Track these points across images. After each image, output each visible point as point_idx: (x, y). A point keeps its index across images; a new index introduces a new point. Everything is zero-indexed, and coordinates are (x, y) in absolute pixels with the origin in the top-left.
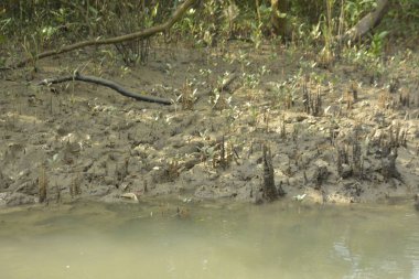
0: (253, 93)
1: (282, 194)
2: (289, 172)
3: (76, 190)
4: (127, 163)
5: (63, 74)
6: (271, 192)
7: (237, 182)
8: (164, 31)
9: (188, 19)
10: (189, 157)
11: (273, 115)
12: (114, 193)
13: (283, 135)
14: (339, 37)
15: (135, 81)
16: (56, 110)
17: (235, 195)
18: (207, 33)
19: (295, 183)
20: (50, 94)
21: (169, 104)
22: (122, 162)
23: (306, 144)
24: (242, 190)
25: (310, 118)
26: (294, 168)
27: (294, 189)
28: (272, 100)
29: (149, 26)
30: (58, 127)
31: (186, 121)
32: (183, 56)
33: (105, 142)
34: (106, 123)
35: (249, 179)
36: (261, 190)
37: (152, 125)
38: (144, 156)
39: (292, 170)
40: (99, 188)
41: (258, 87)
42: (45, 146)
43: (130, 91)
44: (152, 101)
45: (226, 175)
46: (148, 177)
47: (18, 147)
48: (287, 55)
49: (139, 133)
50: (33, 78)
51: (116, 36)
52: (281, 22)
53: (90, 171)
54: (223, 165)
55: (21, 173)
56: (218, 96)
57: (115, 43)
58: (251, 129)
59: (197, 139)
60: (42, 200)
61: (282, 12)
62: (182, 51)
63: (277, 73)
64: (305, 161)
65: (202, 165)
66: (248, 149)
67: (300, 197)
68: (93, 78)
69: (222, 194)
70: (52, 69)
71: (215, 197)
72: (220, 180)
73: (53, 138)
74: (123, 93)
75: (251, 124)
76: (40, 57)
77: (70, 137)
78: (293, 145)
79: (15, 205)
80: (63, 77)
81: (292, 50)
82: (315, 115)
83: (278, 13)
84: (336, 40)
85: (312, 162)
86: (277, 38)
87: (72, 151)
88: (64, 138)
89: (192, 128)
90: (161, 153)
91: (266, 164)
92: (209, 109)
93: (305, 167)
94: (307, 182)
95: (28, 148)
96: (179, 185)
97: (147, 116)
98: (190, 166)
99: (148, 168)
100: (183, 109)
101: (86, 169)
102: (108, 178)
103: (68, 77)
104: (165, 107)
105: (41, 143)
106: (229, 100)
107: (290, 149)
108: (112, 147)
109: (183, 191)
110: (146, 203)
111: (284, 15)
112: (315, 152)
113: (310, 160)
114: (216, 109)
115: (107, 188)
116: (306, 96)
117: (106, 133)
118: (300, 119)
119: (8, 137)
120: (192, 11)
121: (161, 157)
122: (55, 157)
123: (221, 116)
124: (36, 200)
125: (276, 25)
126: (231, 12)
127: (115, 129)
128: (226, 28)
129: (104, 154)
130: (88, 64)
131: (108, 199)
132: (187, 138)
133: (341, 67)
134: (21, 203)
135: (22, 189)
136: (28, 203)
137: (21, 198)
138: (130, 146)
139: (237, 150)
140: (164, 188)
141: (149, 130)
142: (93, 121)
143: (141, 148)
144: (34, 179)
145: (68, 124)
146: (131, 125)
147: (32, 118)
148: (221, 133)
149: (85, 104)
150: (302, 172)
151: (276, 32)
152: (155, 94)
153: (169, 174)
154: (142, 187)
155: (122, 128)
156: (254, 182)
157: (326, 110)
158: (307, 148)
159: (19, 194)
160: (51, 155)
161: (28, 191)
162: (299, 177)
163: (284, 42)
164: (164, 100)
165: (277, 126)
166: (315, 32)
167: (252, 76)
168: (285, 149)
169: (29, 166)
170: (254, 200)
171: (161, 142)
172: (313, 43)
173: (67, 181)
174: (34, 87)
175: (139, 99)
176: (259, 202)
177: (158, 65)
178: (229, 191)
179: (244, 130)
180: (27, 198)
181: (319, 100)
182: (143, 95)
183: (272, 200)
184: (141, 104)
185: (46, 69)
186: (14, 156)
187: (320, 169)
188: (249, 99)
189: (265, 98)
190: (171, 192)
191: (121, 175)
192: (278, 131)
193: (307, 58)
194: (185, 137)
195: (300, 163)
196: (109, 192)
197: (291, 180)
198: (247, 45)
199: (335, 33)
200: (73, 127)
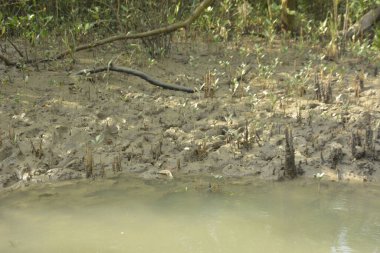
0: (267, 82)
1: (302, 173)
2: (307, 153)
3: (119, 167)
4: (161, 144)
5: (98, 65)
6: (292, 170)
7: (260, 162)
8: (185, 27)
9: (206, 16)
10: (216, 139)
11: (288, 102)
12: (151, 170)
13: (299, 120)
14: (343, 32)
15: (161, 72)
16: (94, 96)
17: (259, 173)
18: (223, 28)
19: (313, 163)
20: (88, 83)
21: (192, 92)
22: (155, 142)
23: (320, 128)
24: (265, 169)
25: (322, 105)
26: (311, 150)
27: (312, 168)
28: (285, 89)
29: (172, 22)
30: (97, 112)
31: (210, 107)
32: (201, 49)
33: (139, 126)
34: (139, 108)
35: (270, 159)
36: (282, 169)
37: (180, 111)
38: (175, 138)
39: (310, 151)
40: (138, 166)
41: (272, 78)
42: (88, 128)
43: (157, 80)
44: (177, 90)
45: (250, 155)
46: (180, 156)
47: (63, 129)
48: (296, 48)
49: (169, 117)
50: (71, 69)
51: (142, 31)
52: (290, 18)
53: (128, 151)
54: (247, 146)
55: (69, 152)
56: (237, 85)
57: (141, 37)
58: (269, 115)
59: (223, 124)
60: (88, 176)
61: (291, 9)
62: (201, 45)
63: (288, 64)
64: (320, 143)
65: (227, 146)
66: (268, 132)
67: (319, 175)
68: (124, 68)
69: (247, 172)
70: (87, 61)
71: (241, 175)
72: (244, 159)
73: (94, 121)
74: (151, 82)
75: (268, 111)
76: (78, 50)
77: (108, 121)
78: (308, 129)
79: (65, 179)
80: (98, 68)
81: (301, 45)
82: (326, 102)
83: (288, 10)
84: (341, 35)
85: (327, 145)
86: (286, 33)
87: (111, 133)
88: (103, 122)
89: (216, 114)
90: (190, 135)
91: (288, 146)
92: (229, 97)
93: (321, 148)
94: (323, 162)
95: (73, 130)
96: (208, 163)
97: (174, 102)
98: (216, 147)
99: (179, 149)
100: (206, 97)
101: (124, 149)
102: (145, 157)
103: (103, 68)
104: (189, 95)
105: (84, 125)
106: (248, 88)
107: (306, 132)
108: (145, 129)
109: (212, 169)
110: (180, 180)
111: (293, 12)
112: (330, 135)
113: (324, 143)
114: (234, 96)
115: (144, 165)
116: (317, 85)
117: (140, 117)
118: (313, 106)
119: (55, 121)
120: (209, 9)
121: (190, 139)
122: (98, 138)
123: (241, 102)
124: (84, 175)
125: (286, 21)
126: (244, 9)
127: (147, 114)
128: (240, 24)
129: (140, 135)
130: (119, 56)
131: (146, 176)
132: (212, 123)
133: (347, 60)
134: (70, 178)
135: (70, 166)
136: (76, 178)
137: (71, 173)
138: (160, 131)
139: (258, 133)
140: (195, 166)
141: (177, 115)
142: (127, 107)
143: (172, 131)
144: (81, 157)
145: (105, 109)
146: (162, 111)
147: (74, 104)
148: (242, 118)
149: (118, 91)
150: (319, 153)
151: (286, 27)
152: (179, 83)
153: (198, 154)
154: (176, 165)
155: (154, 113)
156: (276, 161)
157: (338, 98)
158: (321, 132)
159: (69, 170)
160: (94, 136)
161: (76, 167)
162: (316, 157)
163: (292, 36)
164: (188, 88)
165: (293, 112)
166: (323, 27)
167: (267, 67)
168: (301, 132)
169: (75, 145)
170: (276, 177)
171: (189, 125)
172: (320, 38)
173: (110, 159)
174: (74, 77)
175: (165, 87)
176: (281, 179)
177: (181, 57)
178: (253, 169)
179: (262, 114)
180: (76, 174)
181: (330, 89)
182: (169, 84)
183: (293, 178)
184: (167, 92)
185: (82, 60)
186: (60, 137)
187: (335, 150)
188: (264, 88)
189: (279, 87)
190: (201, 170)
191: (156, 155)
192: (294, 116)
193: (315, 51)
194: (211, 121)
195: (316, 145)
196: (146, 169)
197: (309, 160)
198: (260, 39)
199: (341, 28)
200: (110, 111)
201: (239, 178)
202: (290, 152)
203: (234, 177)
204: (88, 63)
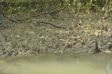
0: (88, 25)
1: (100, 51)
2: (101, 45)
3: (47, 50)
4: (59, 43)
5: (38, 21)
6: (97, 50)
7: (88, 48)
8: (62, 10)
9: (69, 7)
10: (74, 42)
11: (94, 31)
12: (56, 51)
13: (98, 36)
15: (56, 23)
16: (38, 30)
17: (88, 51)
18: (73, 10)
19: (103, 48)
20: (35, 26)
21: (66, 28)
22: (57, 43)
23: (105, 38)
24: (89, 50)
25: (104, 32)
26: (103, 45)
27: (103, 50)
28: (93, 27)
29: (59, 9)
30: (39, 34)
31: (71, 33)
32: (67, 16)
33: (51, 38)
34: (51, 33)
35: (91, 47)
36: (95, 50)
38: (62, 42)
39: (102, 45)
40: (52, 50)
41: (89, 24)
42: (37, 39)
43: (55, 25)
44: (61, 28)
45: (85, 46)
46: (64, 47)
47: (30, 39)
48: (95, 15)
49: (60, 36)
50: (31, 22)
51: (50, 11)
52: (93, 7)
53: (49, 45)
54: (83, 44)
55: (32, 46)
56: (79, 26)
57: (50, 13)
58: (89, 35)
59: (76, 37)
60: (38, 53)
61: (93, 4)
63: (93, 20)
64: (105, 43)
65: (78, 44)
66: (90, 40)
67: (105, 52)
68: (46, 22)
69: (84, 51)
70: (35, 20)
71: (82, 52)
72: (83, 47)
73: (39, 37)
74: (54, 26)
75: (89, 33)
76: (32, 17)
77: (43, 37)
78: (101, 39)
79: (32, 54)
80: (38, 22)
81: (97, 14)
82: (106, 31)
84: (108, 11)
85: (107, 43)
86: (92, 11)
87: (44, 40)
88: (41, 37)
89: (73, 35)
90: (66, 41)
91: (96, 43)
92: (77, 30)
93: (105, 44)
94: (106, 48)
95: (33, 40)
96: (73, 49)
97: (61, 31)
98: (75, 44)
99: (64, 45)
100: (70, 30)
101: (48, 45)
102: (54, 47)
103: (40, 22)
104: (65, 29)
105: (36, 38)
106: (82, 27)
107: (101, 40)
108: (54, 39)
111: (94, 5)
112: (108, 40)
114: (78, 30)
115: (54, 49)
116: (103, 26)
117: (52, 36)
118: (102, 32)
119: (27, 37)
120: (69, 4)
121: (67, 42)
122: (40, 42)
123: (80, 31)
124: (37, 52)
125: (92, 8)
126: (79, 4)
127: (54, 35)
128: (78, 9)
129: (52, 41)
130: (44, 18)
131: (55, 52)
133: (110, 18)
134: (33, 53)
135: (33, 50)
136: (35, 53)
137: (33, 52)
138: (58, 39)
139: (87, 40)
140: (69, 49)
141: (62, 35)
142: (48, 33)
143: (61, 40)
144: (36, 47)
145: (41, 34)
146: (58, 34)
147: (32, 32)
148: (81, 36)
149: (45, 28)
150: (105, 45)
151: (92, 9)
152: (61, 26)
153: (69, 46)
154: (63, 49)
155: (55, 35)
156: (92, 48)
157: (109, 30)
158: (105, 39)
159: (33, 51)
160: (39, 41)
161: (35, 50)
162: (104, 47)
163: (94, 12)
164: (64, 27)
165: (96, 34)
166: (103, 9)
167: (87, 21)
168: (99, 40)
169: (33, 44)
170: (93, 52)
171: (66, 38)
172: (102, 12)
173: (44, 48)
174: (32, 25)
175: (58, 27)
176: (94, 53)
177: (61, 18)
178: (86, 50)
179: (87, 35)
180: (35, 52)
181: (107, 27)
183: (97, 53)
184: (58, 29)
185: (33, 20)
186: (29, 42)
187: (110, 44)
188: (87, 27)
189: (91, 27)
190: (71, 51)
191: (57, 47)
192: (97, 35)
193: (101, 16)
194: (72, 37)
195: (104, 43)
196: (55, 51)
197: (102, 47)
198: (84, 13)
199: (108, 9)
200: (43, 34)
201: (82, 53)
202: (97, 45)
203: (81, 53)
204: (35, 21)
